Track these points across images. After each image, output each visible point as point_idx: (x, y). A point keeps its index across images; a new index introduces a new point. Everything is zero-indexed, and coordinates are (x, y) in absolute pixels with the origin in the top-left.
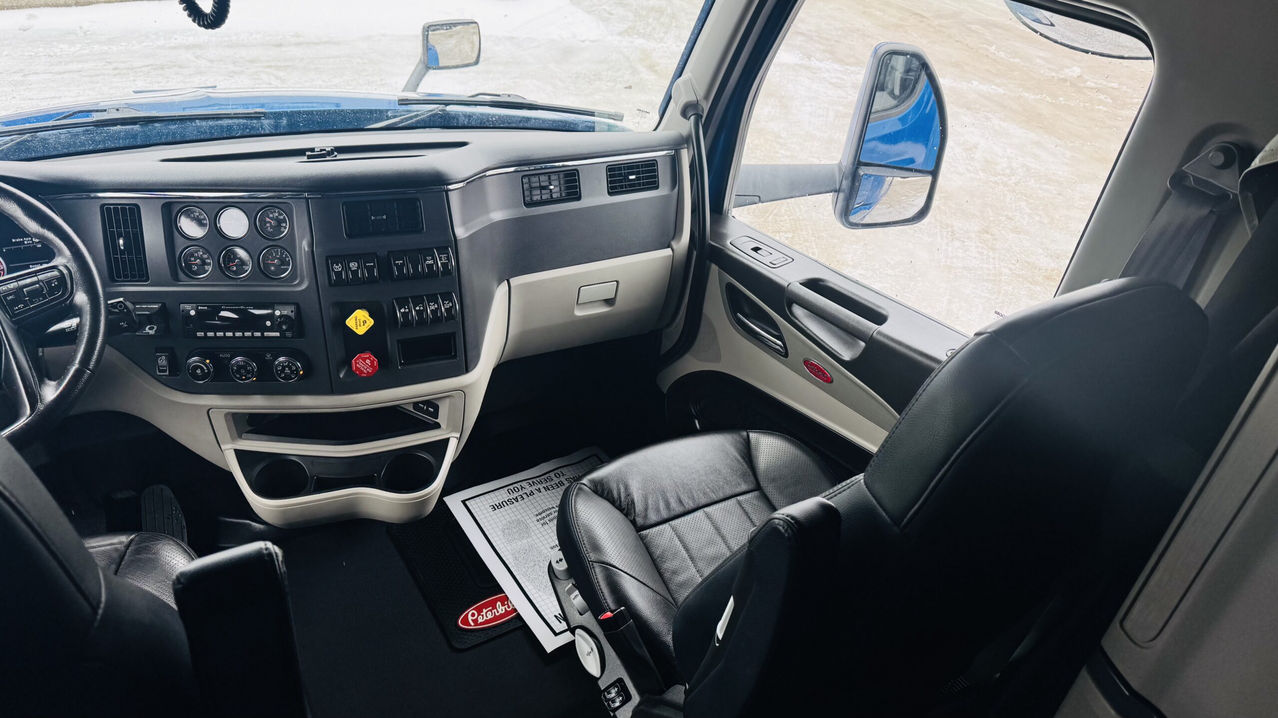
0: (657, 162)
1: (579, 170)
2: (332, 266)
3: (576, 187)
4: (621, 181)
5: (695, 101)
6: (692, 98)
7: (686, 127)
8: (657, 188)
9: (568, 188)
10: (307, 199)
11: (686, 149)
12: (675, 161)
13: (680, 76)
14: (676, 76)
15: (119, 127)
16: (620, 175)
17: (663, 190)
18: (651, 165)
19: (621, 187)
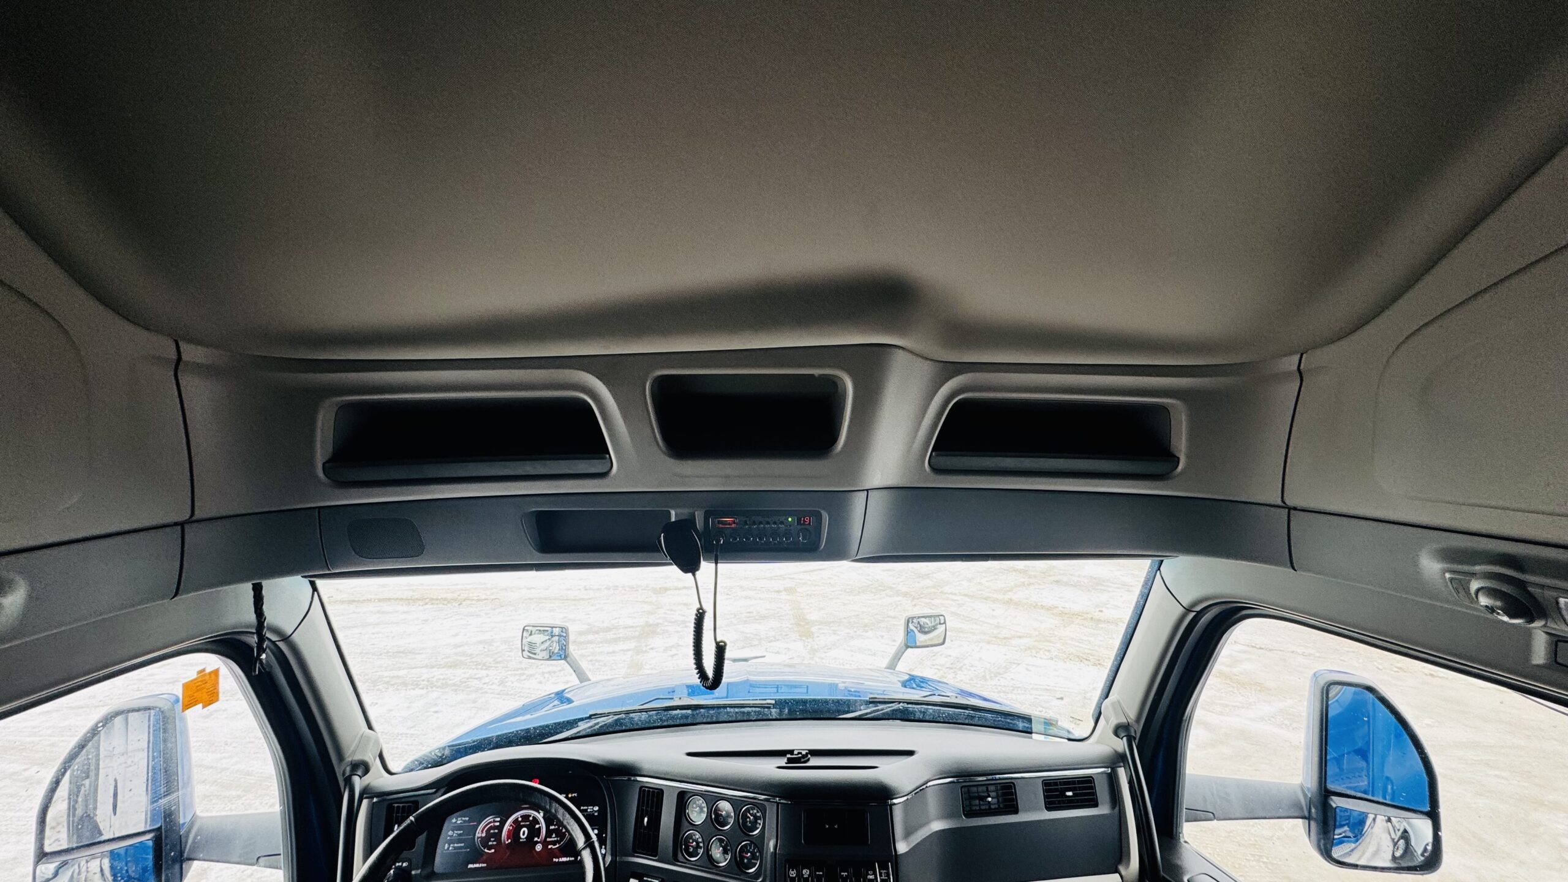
0: (1093, 778)
1: (1015, 783)
2: (789, 870)
3: (1013, 800)
4: (1057, 797)
5: (1125, 723)
6: (1124, 720)
7: (1121, 745)
8: (1096, 805)
9: (1005, 800)
10: (778, 804)
11: (1123, 768)
12: (1113, 779)
13: (1107, 697)
14: (1103, 697)
15: (678, 711)
16: (1056, 790)
17: (1103, 809)
18: (1088, 781)
19: (1059, 802)
